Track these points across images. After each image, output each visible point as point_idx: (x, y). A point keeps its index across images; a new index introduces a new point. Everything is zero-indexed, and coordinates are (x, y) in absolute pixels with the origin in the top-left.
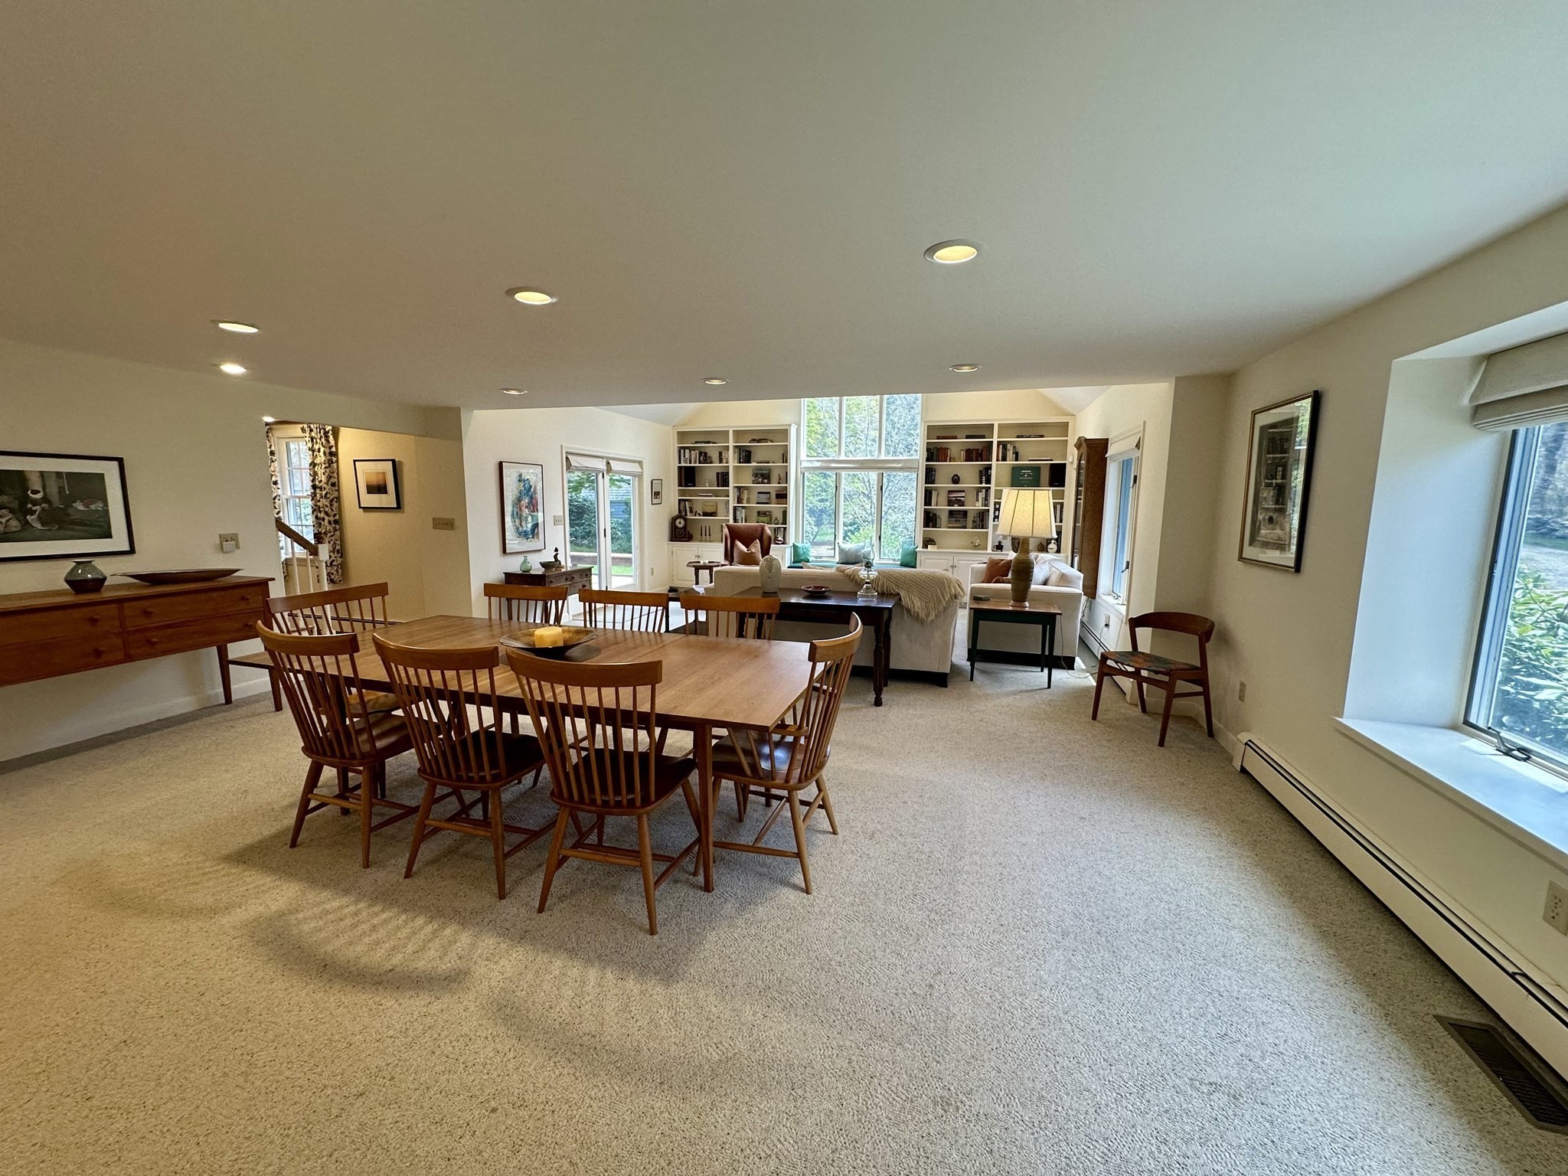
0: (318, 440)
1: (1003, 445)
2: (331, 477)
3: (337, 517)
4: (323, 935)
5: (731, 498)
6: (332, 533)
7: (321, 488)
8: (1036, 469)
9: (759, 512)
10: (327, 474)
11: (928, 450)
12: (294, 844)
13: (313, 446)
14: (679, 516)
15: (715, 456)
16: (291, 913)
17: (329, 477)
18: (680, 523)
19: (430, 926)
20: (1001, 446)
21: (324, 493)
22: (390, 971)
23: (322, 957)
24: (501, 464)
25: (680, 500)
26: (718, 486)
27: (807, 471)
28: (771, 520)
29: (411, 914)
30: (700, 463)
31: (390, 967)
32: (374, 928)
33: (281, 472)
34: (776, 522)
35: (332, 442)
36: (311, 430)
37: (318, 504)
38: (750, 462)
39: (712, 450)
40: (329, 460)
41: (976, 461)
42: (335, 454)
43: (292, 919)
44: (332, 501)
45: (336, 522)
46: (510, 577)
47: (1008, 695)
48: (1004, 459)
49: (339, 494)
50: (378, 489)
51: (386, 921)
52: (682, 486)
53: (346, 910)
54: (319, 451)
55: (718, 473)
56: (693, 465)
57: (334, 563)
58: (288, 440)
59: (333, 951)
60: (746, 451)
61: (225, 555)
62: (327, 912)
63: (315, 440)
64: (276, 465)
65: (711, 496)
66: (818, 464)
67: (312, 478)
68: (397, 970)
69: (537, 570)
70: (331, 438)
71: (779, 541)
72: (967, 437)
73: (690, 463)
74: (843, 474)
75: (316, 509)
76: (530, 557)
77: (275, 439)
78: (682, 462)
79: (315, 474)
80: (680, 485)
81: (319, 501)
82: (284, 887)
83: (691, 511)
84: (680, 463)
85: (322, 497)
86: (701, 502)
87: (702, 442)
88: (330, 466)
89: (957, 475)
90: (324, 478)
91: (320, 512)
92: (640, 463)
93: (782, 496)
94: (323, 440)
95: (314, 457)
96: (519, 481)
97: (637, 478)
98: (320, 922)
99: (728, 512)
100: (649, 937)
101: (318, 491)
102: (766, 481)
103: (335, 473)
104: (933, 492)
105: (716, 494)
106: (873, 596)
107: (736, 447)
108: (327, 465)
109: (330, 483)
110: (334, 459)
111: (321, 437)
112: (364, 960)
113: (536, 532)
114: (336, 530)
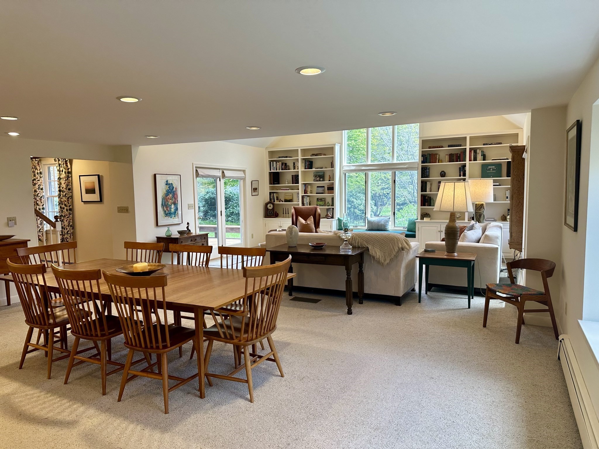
0: (62, 165)
1: (474, 151)
2: (68, 185)
3: (71, 207)
4: (23, 403)
5: (300, 191)
6: (68, 216)
7: (63, 191)
8: (499, 165)
9: (318, 199)
10: (66, 184)
11: (422, 156)
12: (21, 368)
13: (60, 169)
14: (270, 202)
15: (291, 166)
16: (12, 394)
17: (67, 185)
18: (270, 207)
19: (68, 404)
20: (473, 152)
21: (64, 194)
22: (46, 418)
23: (20, 411)
24: (155, 175)
25: (270, 193)
26: (293, 184)
27: (347, 172)
28: (325, 203)
29: (62, 398)
30: (282, 170)
31: (47, 417)
32: (44, 403)
33: (45, 183)
34: (328, 205)
35: (69, 166)
36: (59, 160)
37: (62, 200)
38: (312, 169)
39: (289, 161)
40: (67, 176)
41: (456, 162)
42: (70, 173)
43: (12, 397)
44: (68, 198)
45: (70, 210)
46: (159, 239)
47: (438, 311)
48: (475, 159)
49: (72, 194)
50: (90, 191)
51: (50, 400)
52: (271, 184)
53: (35, 395)
54: (62, 171)
55: (292, 176)
56: (278, 171)
57: (69, 232)
58: (49, 166)
59: (25, 410)
60: (309, 161)
61: (10, 228)
62: (27, 395)
63: (60, 165)
64: (42, 180)
65: (288, 190)
66: (353, 168)
67: (59, 186)
68: (49, 418)
69: (175, 235)
70: (69, 164)
71: (330, 216)
72: (449, 146)
73: (276, 170)
74: (370, 173)
75: (60, 203)
76: (171, 228)
77: (43, 165)
78: (272, 169)
79: (61, 184)
80: (270, 183)
81: (62, 198)
82: (12, 385)
83: (277, 199)
84: (270, 170)
85: (63, 196)
86: (283, 193)
87: (283, 157)
88: (68, 179)
89: (443, 171)
90: (64, 187)
91: (62, 204)
92: (244, 171)
93: (331, 189)
94: (64, 165)
95: (60, 174)
96: (166, 184)
97: (242, 181)
98: (23, 399)
99: (298, 199)
100: (164, 414)
101: (62, 193)
102: (321, 179)
103: (71, 183)
104: (428, 183)
105: (292, 188)
106: (349, 249)
107: (303, 159)
108: (66, 179)
109: (67, 189)
110: (70, 175)
111: (64, 163)
112: (36, 414)
113: (176, 213)
114: (70, 214)
